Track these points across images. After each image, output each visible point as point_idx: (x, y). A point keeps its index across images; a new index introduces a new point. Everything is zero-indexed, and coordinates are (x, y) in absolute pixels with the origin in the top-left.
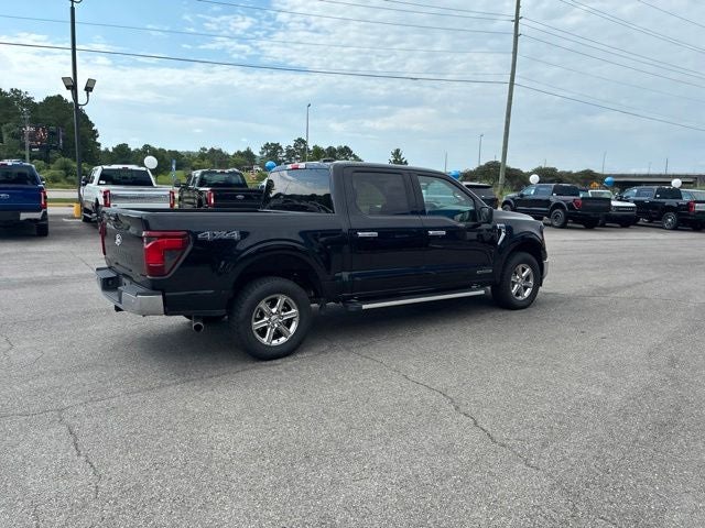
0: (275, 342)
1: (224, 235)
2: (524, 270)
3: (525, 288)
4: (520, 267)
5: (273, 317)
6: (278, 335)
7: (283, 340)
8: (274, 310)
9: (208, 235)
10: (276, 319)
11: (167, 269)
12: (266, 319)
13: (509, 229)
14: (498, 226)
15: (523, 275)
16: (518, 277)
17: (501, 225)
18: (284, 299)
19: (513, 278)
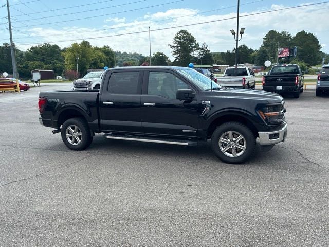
1: (55, 100)
3: (238, 151)
4: (230, 133)
6: (76, 141)
7: (77, 144)
8: (73, 131)
9: (51, 100)
10: (75, 135)
11: (42, 111)
12: (71, 134)
13: (212, 106)
14: (203, 102)
15: (234, 139)
16: (229, 140)
17: (206, 102)
18: (76, 127)
19: (222, 139)
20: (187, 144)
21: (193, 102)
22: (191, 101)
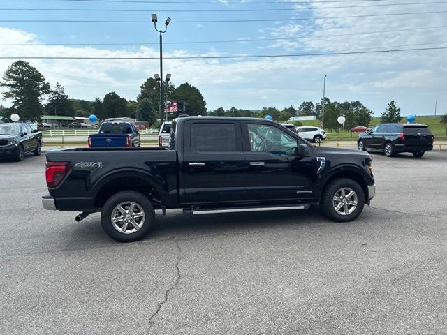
0: (128, 232)
1: (92, 164)
2: (347, 192)
3: (350, 207)
4: (343, 190)
5: (127, 216)
6: (130, 227)
7: (134, 230)
8: (127, 212)
9: (82, 165)
10: (128, 217)
11: (56, 184)
12: (122, 216)
14: (318, 158)
15: (346, 196)
16: (341, 197)
17: (321, 158)
18: (133, 204)
19: (335, 198)
20: (302, 207)
21: (305, 159)
22: (303, 158)
